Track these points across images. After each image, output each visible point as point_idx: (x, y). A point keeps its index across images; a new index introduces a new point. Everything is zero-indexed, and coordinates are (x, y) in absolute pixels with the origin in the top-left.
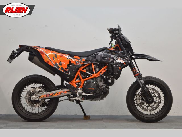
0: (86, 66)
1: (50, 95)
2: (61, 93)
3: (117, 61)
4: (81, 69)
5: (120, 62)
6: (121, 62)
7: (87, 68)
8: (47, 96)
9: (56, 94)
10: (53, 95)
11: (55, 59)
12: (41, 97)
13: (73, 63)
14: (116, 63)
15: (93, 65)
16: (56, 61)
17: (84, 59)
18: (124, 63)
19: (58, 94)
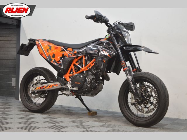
0: (78, 58)
1: (44, 87)
2: (52, 86)
3: (102, 53)
4: (74, 62)
5: (104, 54)
6: (106, 55)
7: (80, 60)
8: (41, 89)
9: (49, 86)
10: (46, 87)
11: (49, 51)
12: (37, 88)
13: (66, 56)
14: (101, 55)
15: (84, 57)
16: (49, 53)
17: (76, 51)
18: (109, 56)
19: (50, 86)
